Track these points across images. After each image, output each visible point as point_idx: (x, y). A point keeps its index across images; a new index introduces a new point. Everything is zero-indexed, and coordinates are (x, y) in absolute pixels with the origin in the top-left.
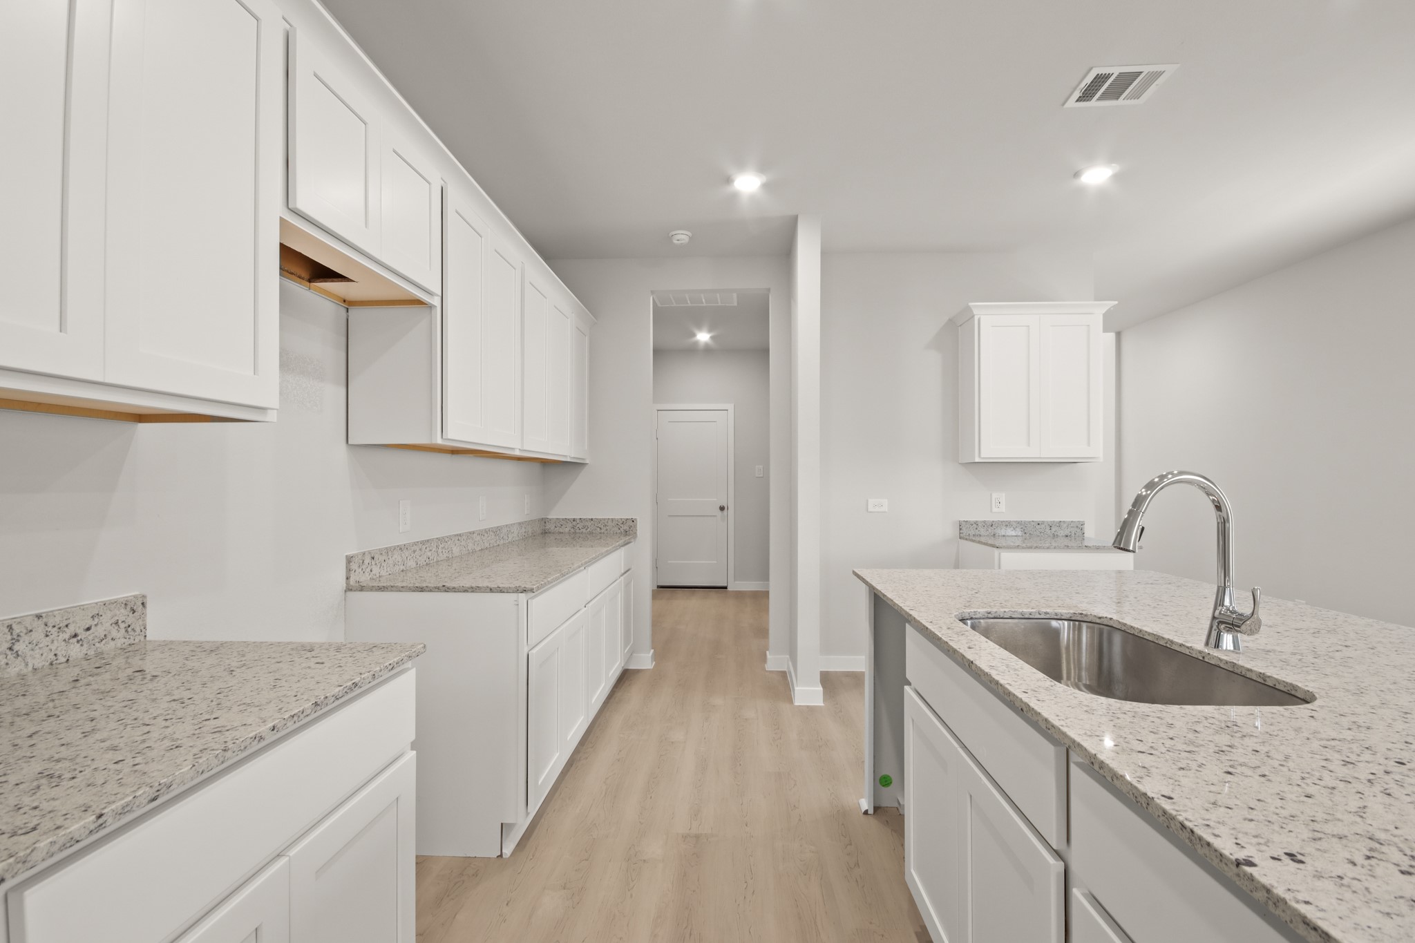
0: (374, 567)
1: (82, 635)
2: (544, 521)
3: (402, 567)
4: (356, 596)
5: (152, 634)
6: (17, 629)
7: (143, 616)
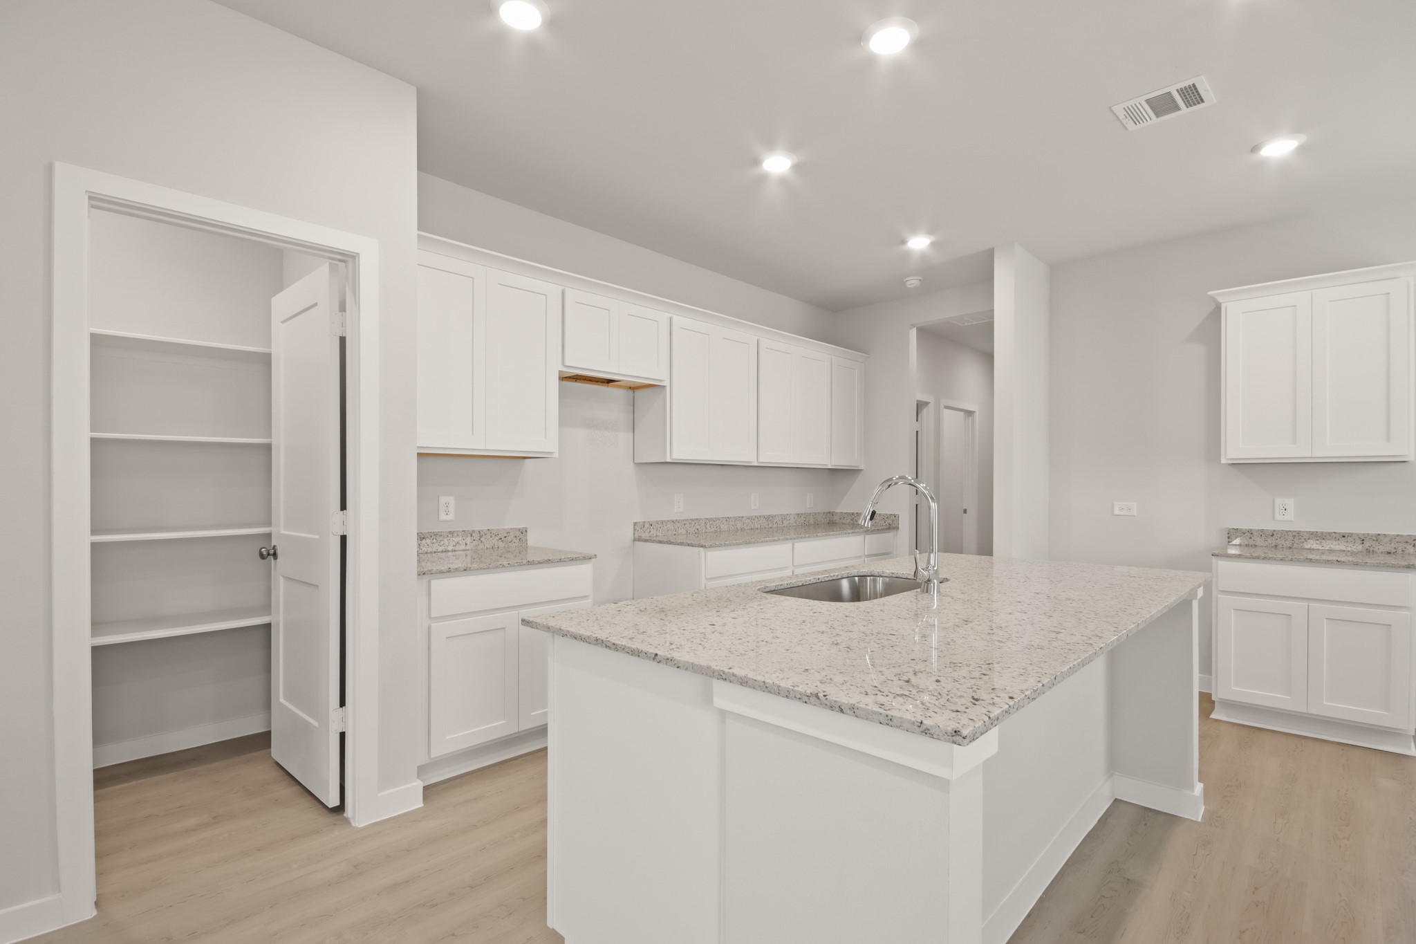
0: (652, 530)
1: (503, 539)
2: (833, 514)
3: (674, 533)
4: (637, 543)
5: (529, 543)
6: (482, 533)
7: (526, 536)
